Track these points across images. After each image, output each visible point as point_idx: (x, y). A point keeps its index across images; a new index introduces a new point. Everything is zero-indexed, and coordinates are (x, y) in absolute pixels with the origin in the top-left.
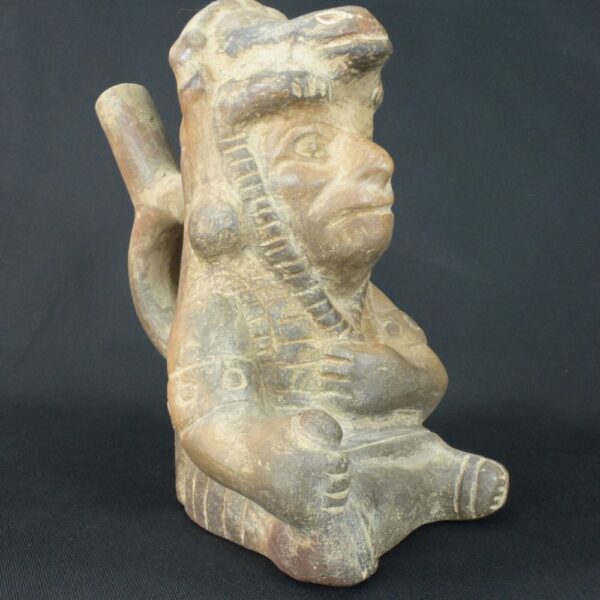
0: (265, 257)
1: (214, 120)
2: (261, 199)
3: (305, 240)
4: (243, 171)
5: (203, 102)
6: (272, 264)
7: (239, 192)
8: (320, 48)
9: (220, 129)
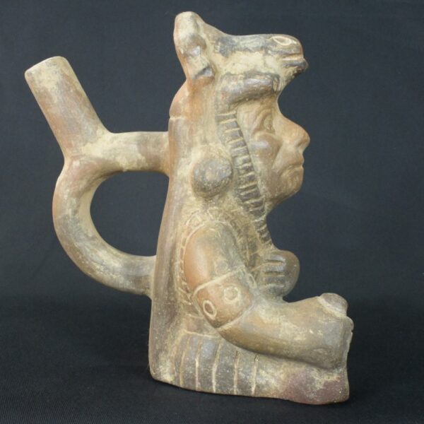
0: (240, 197)
1: (217, 100)
2: (246, 157)
3: (267, 185)
4: (234, 137)
5: (210, 86)
6: (244, 201)
7: (230, 151)
8: (281, 60)
9: (220, 107)
